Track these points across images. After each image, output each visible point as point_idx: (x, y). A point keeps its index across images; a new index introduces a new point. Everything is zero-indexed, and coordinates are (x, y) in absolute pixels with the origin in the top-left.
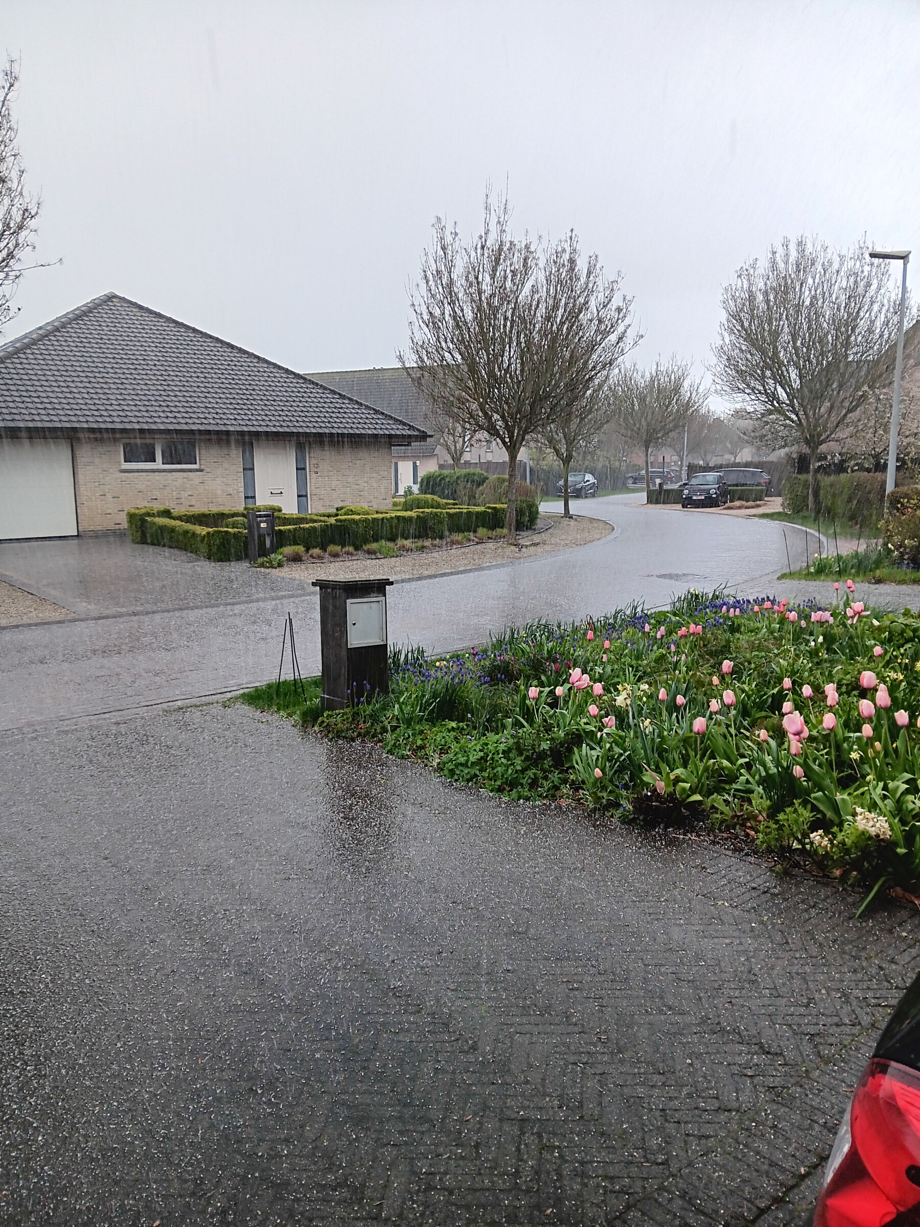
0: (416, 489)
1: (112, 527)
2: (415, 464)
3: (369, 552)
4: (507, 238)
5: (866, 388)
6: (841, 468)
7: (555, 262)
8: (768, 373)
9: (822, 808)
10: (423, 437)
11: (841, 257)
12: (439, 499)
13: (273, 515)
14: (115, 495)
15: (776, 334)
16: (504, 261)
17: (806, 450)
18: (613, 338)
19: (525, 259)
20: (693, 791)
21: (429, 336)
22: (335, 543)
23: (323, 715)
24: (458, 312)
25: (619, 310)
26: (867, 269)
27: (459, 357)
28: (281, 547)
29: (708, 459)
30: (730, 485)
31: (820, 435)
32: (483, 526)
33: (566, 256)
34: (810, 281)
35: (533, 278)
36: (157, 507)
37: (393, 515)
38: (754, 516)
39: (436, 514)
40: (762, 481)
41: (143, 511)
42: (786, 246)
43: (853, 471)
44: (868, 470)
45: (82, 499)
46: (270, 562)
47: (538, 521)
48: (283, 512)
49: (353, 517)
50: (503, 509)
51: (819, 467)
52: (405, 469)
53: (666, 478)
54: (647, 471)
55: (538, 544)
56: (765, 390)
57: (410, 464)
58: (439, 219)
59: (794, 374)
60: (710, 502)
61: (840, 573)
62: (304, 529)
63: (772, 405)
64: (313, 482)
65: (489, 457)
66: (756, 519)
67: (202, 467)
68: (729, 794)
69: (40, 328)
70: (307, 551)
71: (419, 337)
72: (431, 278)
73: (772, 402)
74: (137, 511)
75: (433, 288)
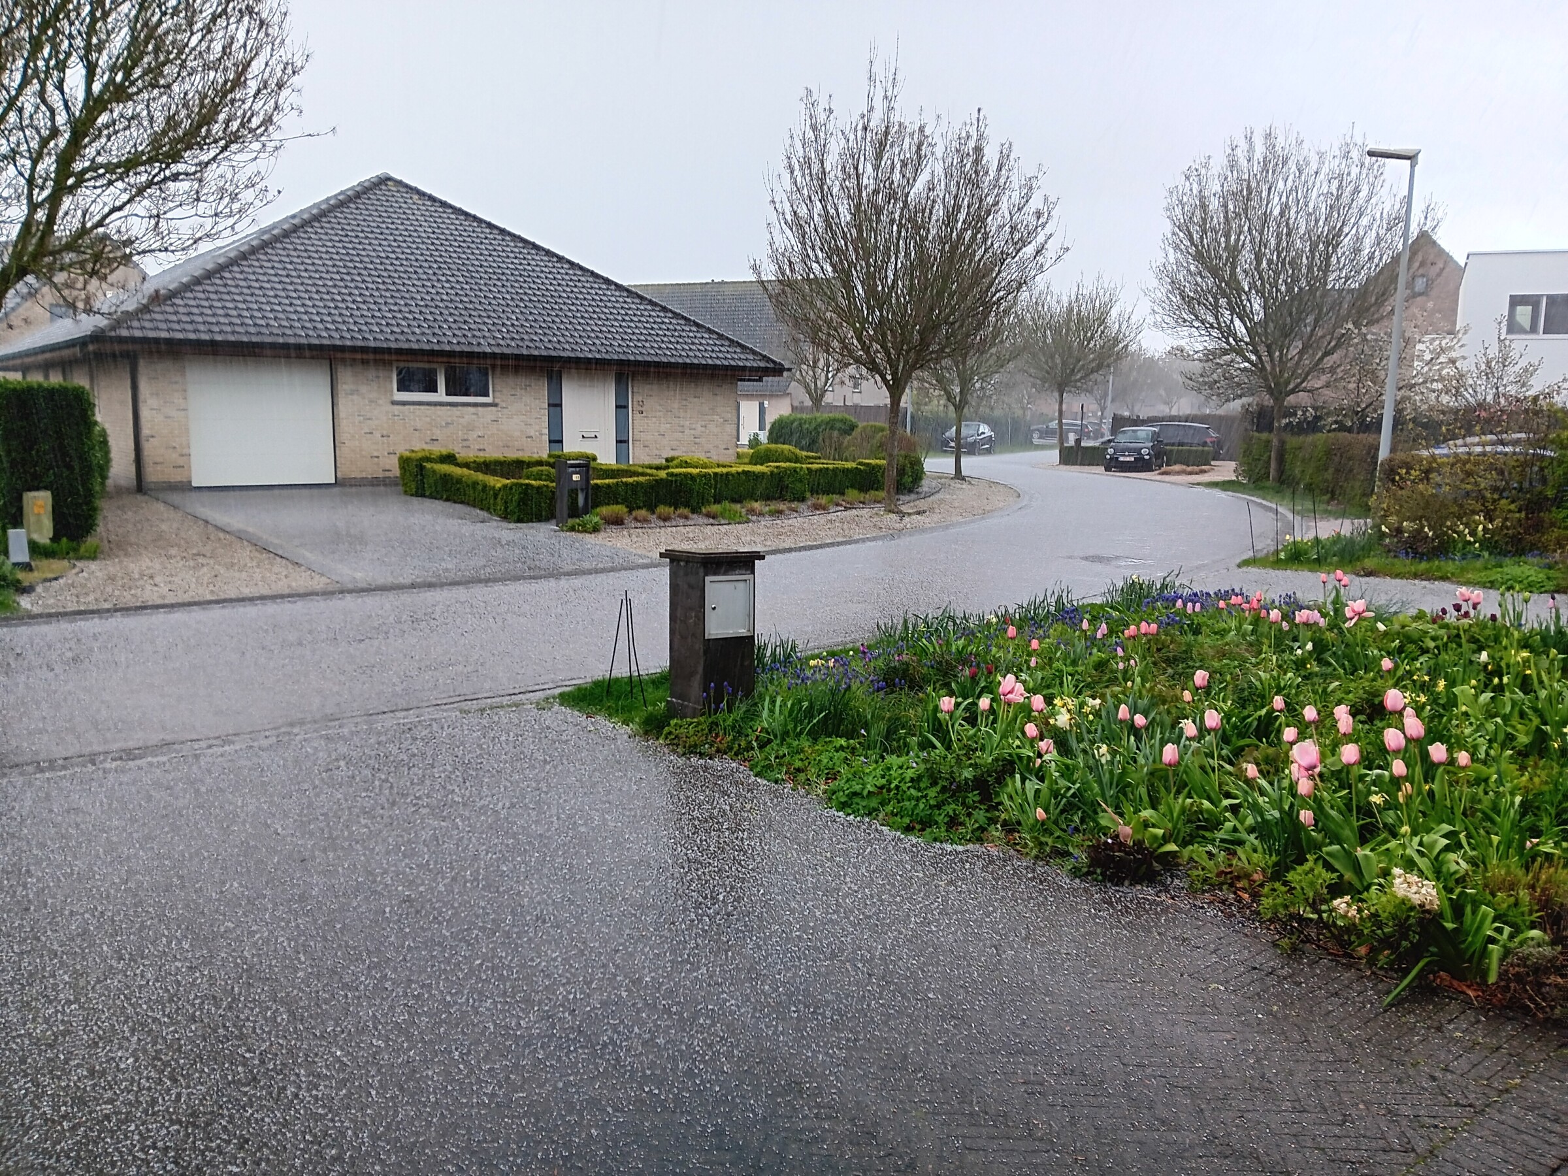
0: (763, 437)
1: (381, 475)
2: (761, 405)
3: (708, 515)
4: (896, 118)
5: (1350, 326)
6: (1313, 426)
7: (958, 151)
8: (1223, 302)
9: (1337, 866)
10: (777, 370)
11: (1321, 155)
12: (798, 451)
13: (587, 464)
14: (385, 433)
15: (1234, 252)
16: (892, 146)
17: (1268, 401)
18: (1029, 250)
19: (919, 148)
20: (1166, 839)
21: (793, 242)
22: (665, 503)
23: (669, 725)
24: (832, 211)
25: (1039, 215)
26: (1355, 171)
27: (830, 269)
28: (597, 506)
29: (1136, 409)
30: (1167, 445)
31: (1288, 383)
32: (853, 487)
33: (972, 144)
34: (1281, 184)
35: (928, 170)
36: (438, 449)
37: (740, 470)
38: (1198, 484)
39: (795, 470)
40: (1208, 440)
41: (420, 455)
42: (1249, 139)
43: (1329, 431)
44: (1349, 430)
45: (343, 436)
46: (584, 525)
47: (923, 482)
48: (598, 461)
49: (690, 470)
50: (880, 467)
51: (1287, 425)
52: (749, 410)
53: (1082, 433)
54: (1060, 423)
55: (925, 512)
56: (1219, 323)
57: (755, 405)
58: (809, 92)
59: (1257, 304)
60: (1140, 465)
61: (1318, 561)
62: (626, 484)
63: (1228, 343)
64: (637, 423)
65: (855, 399)
66: (1202, 489)
67: (497, 401)
68: (1214, 845)
69: (293, 217)
70: (630, 512)
71: (780, 242)
72: (797, 167)
73: (1227, 338)
74: (414, 455)
75: (799, 179)
